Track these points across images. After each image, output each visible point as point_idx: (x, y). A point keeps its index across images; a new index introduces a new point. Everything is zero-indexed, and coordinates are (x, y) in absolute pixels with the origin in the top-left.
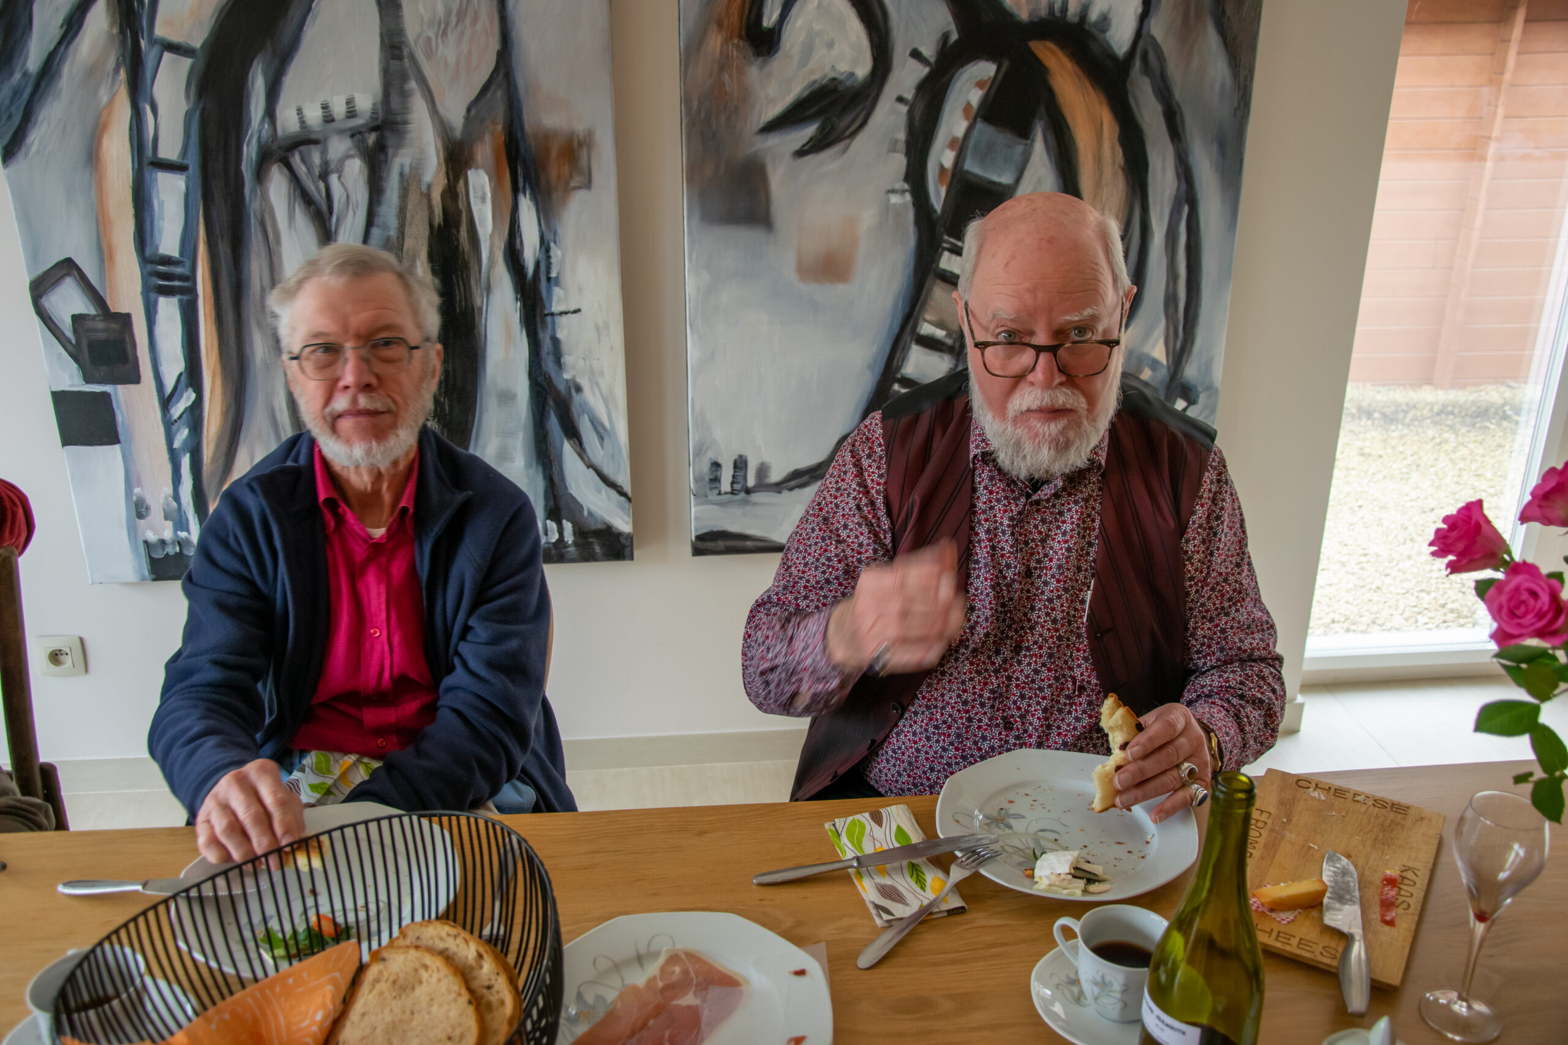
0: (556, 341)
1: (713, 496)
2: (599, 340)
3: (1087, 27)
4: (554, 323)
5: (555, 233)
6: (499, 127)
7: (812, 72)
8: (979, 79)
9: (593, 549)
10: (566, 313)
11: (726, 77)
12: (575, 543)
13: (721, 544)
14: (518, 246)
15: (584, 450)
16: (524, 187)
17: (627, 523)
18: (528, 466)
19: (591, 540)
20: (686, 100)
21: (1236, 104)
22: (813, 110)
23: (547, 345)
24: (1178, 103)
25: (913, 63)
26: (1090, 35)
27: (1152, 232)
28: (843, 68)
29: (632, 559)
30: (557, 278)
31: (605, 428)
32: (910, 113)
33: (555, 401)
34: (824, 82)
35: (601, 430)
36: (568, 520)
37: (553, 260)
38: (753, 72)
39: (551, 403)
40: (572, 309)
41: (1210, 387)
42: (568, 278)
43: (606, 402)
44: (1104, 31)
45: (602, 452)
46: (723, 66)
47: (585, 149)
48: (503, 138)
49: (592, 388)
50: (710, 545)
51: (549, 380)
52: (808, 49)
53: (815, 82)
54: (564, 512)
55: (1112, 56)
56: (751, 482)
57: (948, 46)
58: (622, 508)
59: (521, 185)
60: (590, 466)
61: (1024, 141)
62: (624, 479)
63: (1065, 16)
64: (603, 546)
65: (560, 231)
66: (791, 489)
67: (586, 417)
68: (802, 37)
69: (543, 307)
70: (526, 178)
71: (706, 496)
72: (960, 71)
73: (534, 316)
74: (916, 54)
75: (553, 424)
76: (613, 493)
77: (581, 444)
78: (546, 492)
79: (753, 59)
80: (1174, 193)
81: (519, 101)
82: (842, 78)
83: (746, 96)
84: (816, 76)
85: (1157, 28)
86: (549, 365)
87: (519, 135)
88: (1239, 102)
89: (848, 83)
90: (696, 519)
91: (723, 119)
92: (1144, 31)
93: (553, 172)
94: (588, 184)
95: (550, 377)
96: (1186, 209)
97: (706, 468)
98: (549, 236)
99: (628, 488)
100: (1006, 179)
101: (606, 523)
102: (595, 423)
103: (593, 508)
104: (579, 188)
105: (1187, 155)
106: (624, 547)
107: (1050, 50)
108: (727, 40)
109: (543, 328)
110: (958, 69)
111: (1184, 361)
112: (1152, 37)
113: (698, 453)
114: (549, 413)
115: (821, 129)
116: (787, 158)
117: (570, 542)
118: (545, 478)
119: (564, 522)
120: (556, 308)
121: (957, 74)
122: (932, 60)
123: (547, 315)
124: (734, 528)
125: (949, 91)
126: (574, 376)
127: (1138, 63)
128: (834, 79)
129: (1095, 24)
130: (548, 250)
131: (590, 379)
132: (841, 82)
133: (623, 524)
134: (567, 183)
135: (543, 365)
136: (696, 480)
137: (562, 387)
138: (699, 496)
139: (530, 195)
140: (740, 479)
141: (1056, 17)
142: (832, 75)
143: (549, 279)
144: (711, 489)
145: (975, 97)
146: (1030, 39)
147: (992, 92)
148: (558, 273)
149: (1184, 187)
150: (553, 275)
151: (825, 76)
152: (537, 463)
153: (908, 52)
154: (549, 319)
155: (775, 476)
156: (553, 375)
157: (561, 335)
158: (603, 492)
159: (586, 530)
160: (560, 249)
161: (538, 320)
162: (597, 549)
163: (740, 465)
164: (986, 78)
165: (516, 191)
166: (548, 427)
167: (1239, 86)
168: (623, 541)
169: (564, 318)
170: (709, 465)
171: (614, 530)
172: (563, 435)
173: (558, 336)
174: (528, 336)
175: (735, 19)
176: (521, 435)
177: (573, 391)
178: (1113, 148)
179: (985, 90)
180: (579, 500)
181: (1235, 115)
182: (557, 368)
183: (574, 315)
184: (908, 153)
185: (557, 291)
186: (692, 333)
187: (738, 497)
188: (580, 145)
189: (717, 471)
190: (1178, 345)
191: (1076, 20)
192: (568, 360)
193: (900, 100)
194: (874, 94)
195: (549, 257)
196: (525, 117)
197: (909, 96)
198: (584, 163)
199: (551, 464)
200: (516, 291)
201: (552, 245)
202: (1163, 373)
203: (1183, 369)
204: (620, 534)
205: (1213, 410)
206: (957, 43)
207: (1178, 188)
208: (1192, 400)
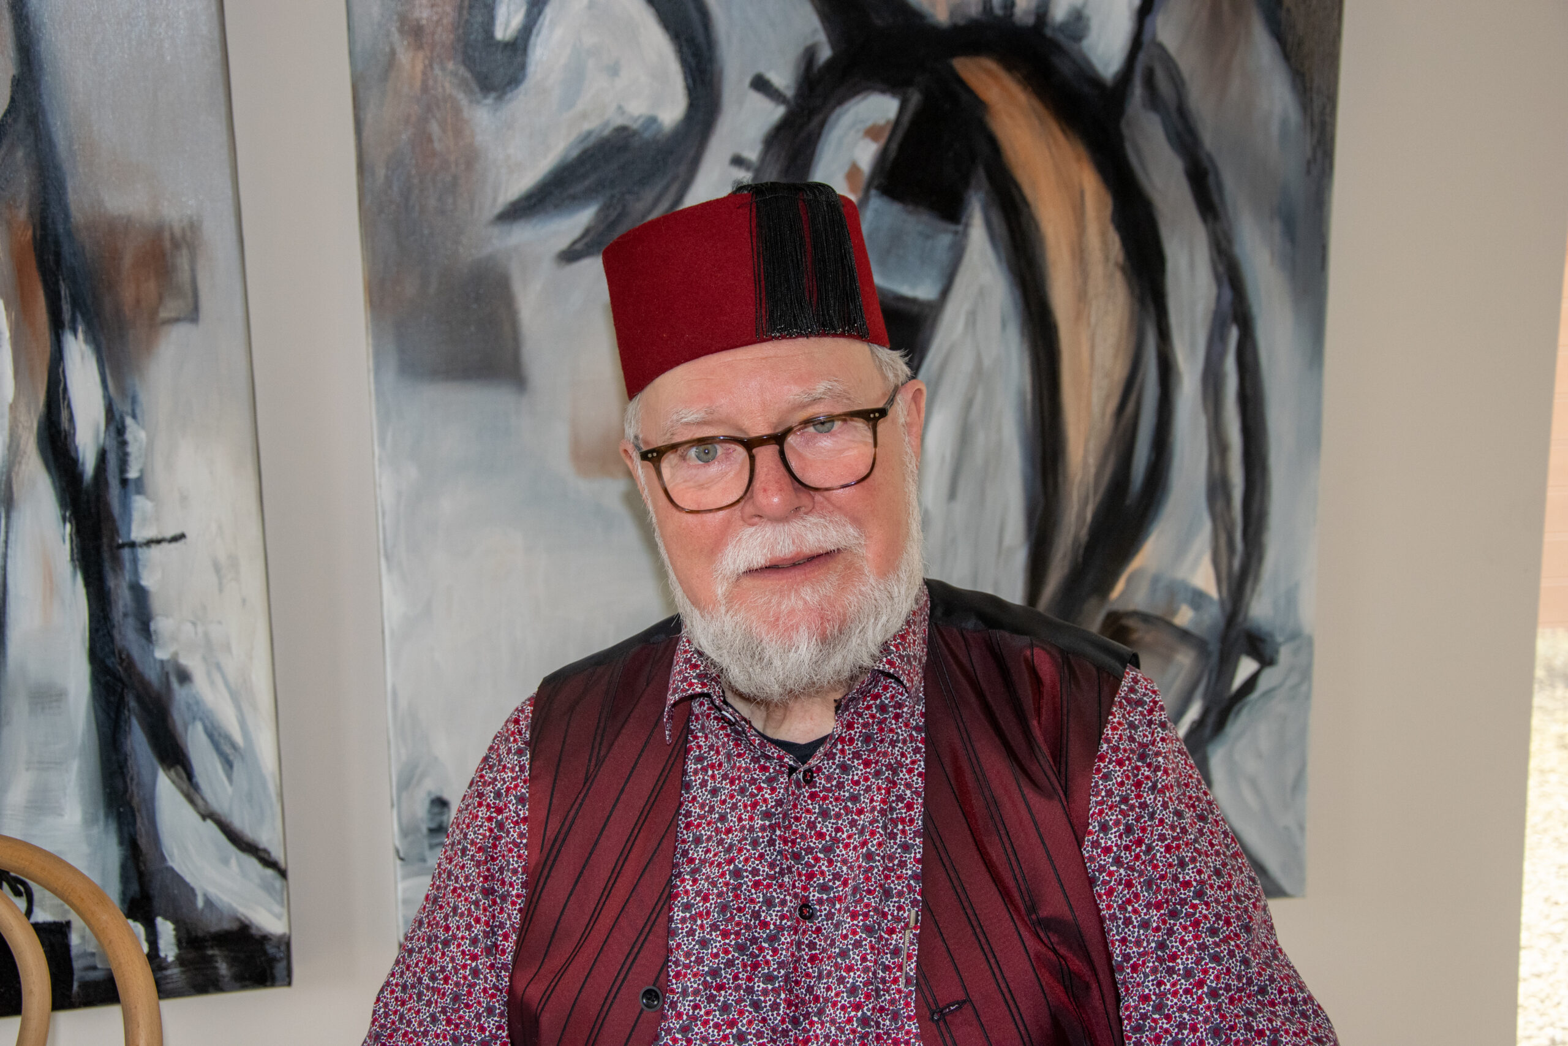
0: (140, 594)
2: (221, 590)
3: (1049, 32)
4: (135, 561)
5: (134, 401)
6: (22, 214)
7: (584, 116)
8: (869, 124)
9: (216, 968)
10: (159, 542)
11: (434, 127)
12: (180, 960)
14: (65, 424)
15: (196, 787)
16: (74, 320)
17: (279, 917)
18: (89, 821)
19: (210, 952)
21: (1309, 154)
22: (587, 183)
23: (122, 599)
24: (1209, 156)
25: (758, 101)
26: (1056, 47)
27: (1178, 374)
28: (637, 109)
29: (289, 984)
30: (139, 481)
31: (234, 746)
33: (139, 699)
34: (606, 132)
35: (227, 749)
36: (166, 918)
37: (132, 449)
38: (481, 117)
39: (133, 704)
40: (170, 533)
41: (1295, 635)
42: (160, 480)
43: (235, 697)
44: (1078, 38)
45: (229, 790)
46: (428, 107)
47: (185, 251)
48: (30, 233)
49: (209, 674)
51: (129, 664)
52: (576, 77)
53: (589, 133)
54: (158, 903)
55: (1095, 81)
57: (815, 69)
58: (265, 887)
59: (67, 316)
60: (208, 815)
61: (952, 227)
62: (271, 837)
63: (1012, 15)
64: (232, 962)
65: (143, 397)
67: (199, 726)
68: (564, 57)
69: (115, 532)
70: (77, 303)
71: (423, 860)
72: (838, 110)
73: (98, 550)
74: (761, 84)
75: (138, 741)
76: (251, 863)
77: (190, 776)
78: (124, 867)
79: (479, 96)
80: (1212, 305)
81: (57, 168)
82: (635, 126)
83: (471, 158)
84: (591, 125)
85: (1168, 32)
86: (127, 636)
87: (61, 229)
88: (1314, 150)
89: (647, 135)
90: (407, 901)
91: (432, 199)
92: (1146, 38)
93: (128, 294)
94: (193, 315)
95: (129, 656)
96: (1234, 334)
97: (421, 809)
98: (121, 406)
99: (279, 854)
100: (924, 291)
101: (238, 920)
102: (217, 737)
103: (213, 892)
104: (177, 320)
105: (1230, 241)
106: (272, 961)
107: (989, 72)
108: (431, 64)
109: (114, 570)
110: (834, 108)
111: (1248, 591)
112: (1161, 47)
113: (407, 781)
114: (128, 721)
115: (604, 215)
116: (547, 266)
117: (170, 959)
118: (121, 843)
119: (159, 920)
120: (138, 534)
121: (833, 117)
122: (790, 93)
123: (122, 546)
125: (820, 145)
126: (175, 655)
127: (1138, 91)
128: (623, 129)
129: (1063, 27)
130: (121, 431)
131: (205, 659)
132: (635, 133)
133: (270, 920)
134: (153, 313)
135: (117, 636)
136: (405, 833)
137: (152, 675)
138: (412, 861)
139: (85, 333)
141: (996, 17)
142: (619, 121)
143: (124, 482)
144: (432, 847)
145: (866, 154)
146: (955, 54)
147: (894, 146)
148: (142, 471)
149: (1228, 295)
150: (132, 474)
151: (607, 123)
152: (107, 816)
153: (748, 80)
154: (126, 553)
156: (136, 653)
157: (148, 581)
158: (233, 862)
159: (200, 934)
160: (143, 428)
161: (106, 555)
162: (223, 968)
164: (882, 122)
165: (57, 326)
166: (128, 748)
167: (1312, 122)
168: (271, 950)
169: (155, 550)
170: (426, 804)
171: (253, 931)
172: (155, 762)
173: (144, 583)
174: (87, 584)
175: (446, 29)
176: (75, 765)
177: (174, 680)
178: (1103, 234)
179: (883, 141)
180: (188, 879)
181: (1308, 172)
182: (144, 641)
183: (174, 545)
185: (140, 504)
186: (389, 569)
188: (176, 245)
189: (441, 814)
190: (1237, 563)
191: (1030, 20)
192: (162, 625)
193: (738, 161)
194: (692, 153)
195: (123, 443)
196: (72, 197)
197: (753, 154)
198: (184, 276)
199: (134, 816)
200: (63, 505)
201: (129, 421)
202: (1213, 614)
203: (1248, 605)
204: (265, 938)
205: (1306, 674)
206: (830, 64)
207: (1219, 298)
208: (1266, 660)
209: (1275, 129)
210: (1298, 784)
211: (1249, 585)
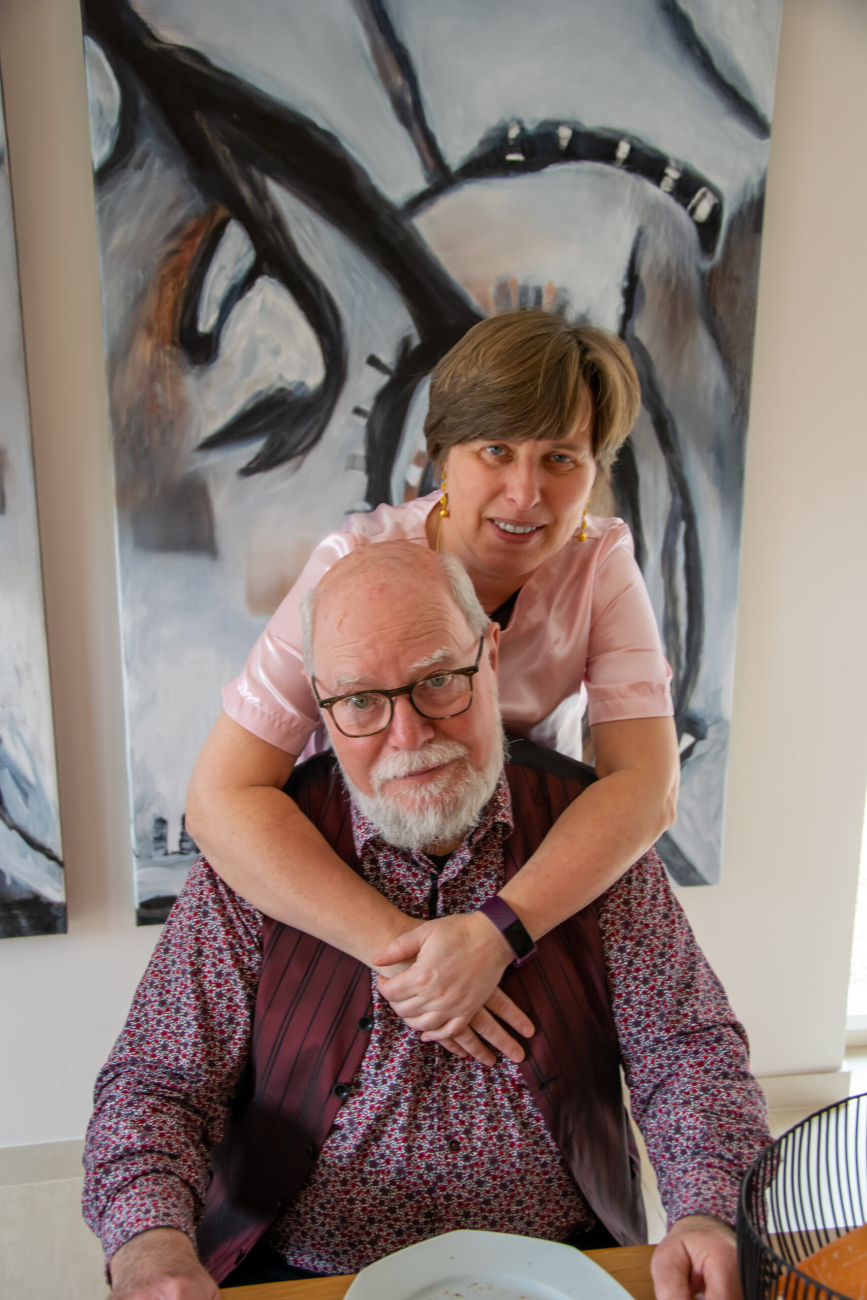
1: (158, 857)
2: (20, 684)
7: (257, 382)
9: (18, 922)
11: (158, 387)
15: (5, 809)
17: (58, 891)
19: (15, 912)
20: (114, 414)
21: (733, 411)
22: (260, 424)
24: (668, 412)
25: (371, 371)
27: (646, 552)
28: (292, 377)
29: (66, 932)
31: (29, 784)
32: (370, 427)
34: (271, 392)
35: (24, 786)
38: (190, 383)
41: (719, 720)
43: (29, 753)
45: (26, 811)
46: (155, 374)
49: (12, 738)
50: (156, 912)
52: (251, 357)
53: (260, 393)
57: (410, 352)
58: (51, 873)
60: (13, 827)
62: (53, 841)
64: (29, 918)
67: (6, 771)
68: (244, 343)
71: (150, 857)
74: (373, 361)
76: (41, 857)
79: (188, 367)
80: (669, 508)
82: (290, 388)
83: (182, 407)
84: (262, 386)
85: (642, 329)
88: (737, 408)
89: (298, 394)
90: (140, 883)
91: (156, 435)
92: (628, 334)
94: (1, 509)
96: (683, 526)
97: (149, 826)
99: (58, 851)
101: (33, 893)
102: (18, 778)
103: (17, 874)
105: (681, 466)
106: (55, 918)
108: (157, 348)
110: (422, 378)
111: (689, 692)
112: (638, 340)
113: (140, 808)
115: (269, 446)
116: (232, 478)
121: (421, 383)
122: (392, 367)
125: (412, 402)
128: (282, 390)
131: (9, 728)
132: (290, 393)
133: (54, 892)
136: (139, 840)
138: (144, 858)
142: (280, 385)
144: (157, 849)
149: (679, 501)
151: (271, 386)
153: (365, 359)
158: (29, 857)
159: (9, 901)
162: (24, 922)
167: (735, 390)
168: (54, 911)
170: (152, 822)
171: (43, 900)
175: (166, 323)
181: (732, 423)
184: (369, 470)
186: (129, 672)
187: (188, 857)
189: (162, 828)
193: (358, 411)
194: (327, 405)
197: (368, 407)
203: (688, 701)
204: (49, 905)
205: (724, 745)
206: (419, 348)
207: (673, 503)
208: (699, 736)
209: (711, 394)
210: (717, 815)
211: (689, 688)
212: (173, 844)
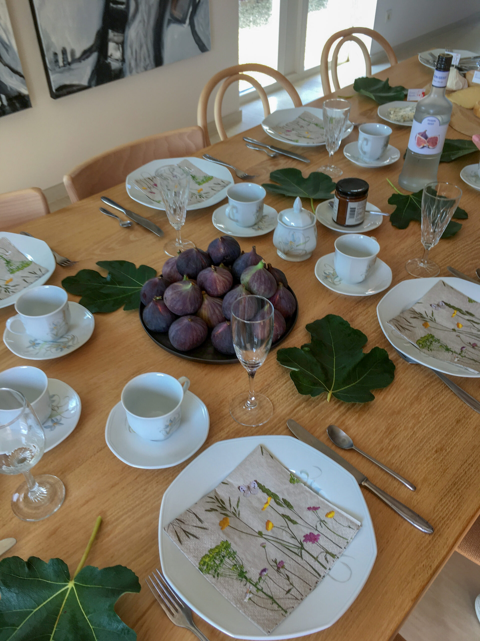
1: (57, 69)
9: (16, 106)
12: (8, 104)
13: (65, 91)
15: (1, 58)
17: (26, 90)
19: (14, 102)
29: (31, 107)
31: (7, 44)
35: (6, 46)
36: (3, 94)
43: (5, 31)
45: (8, 57)
50: (61, 92)
56: (70, 60)
58: (22, 82)
60: (6, 65)
62: (19, 68)
64: (19, 103)
66: (84, 60)
71: (55, 70)
76: (18, 76)
90: (54, 81)
97: (52, 56)
99: (23, 73)
101: (18, 92)
103: (11, 85)
106: (26, 101)
117: (6, 105)
124: (67, 82)
133: (24, 91)
136: (50, 63)
138: (52, 70)
140: (65, 59)
155: (78, 54)
158: (14, 77)
159: (11, 97)
162: (18, 105)
163: (64, 52)
168: (26, 99)
170: (53, 54)
171: (22, 94)
180: (5, 83)
187: (66, 68)
189: (57, 57)
204: (24, 96)
212: (61, 64)
